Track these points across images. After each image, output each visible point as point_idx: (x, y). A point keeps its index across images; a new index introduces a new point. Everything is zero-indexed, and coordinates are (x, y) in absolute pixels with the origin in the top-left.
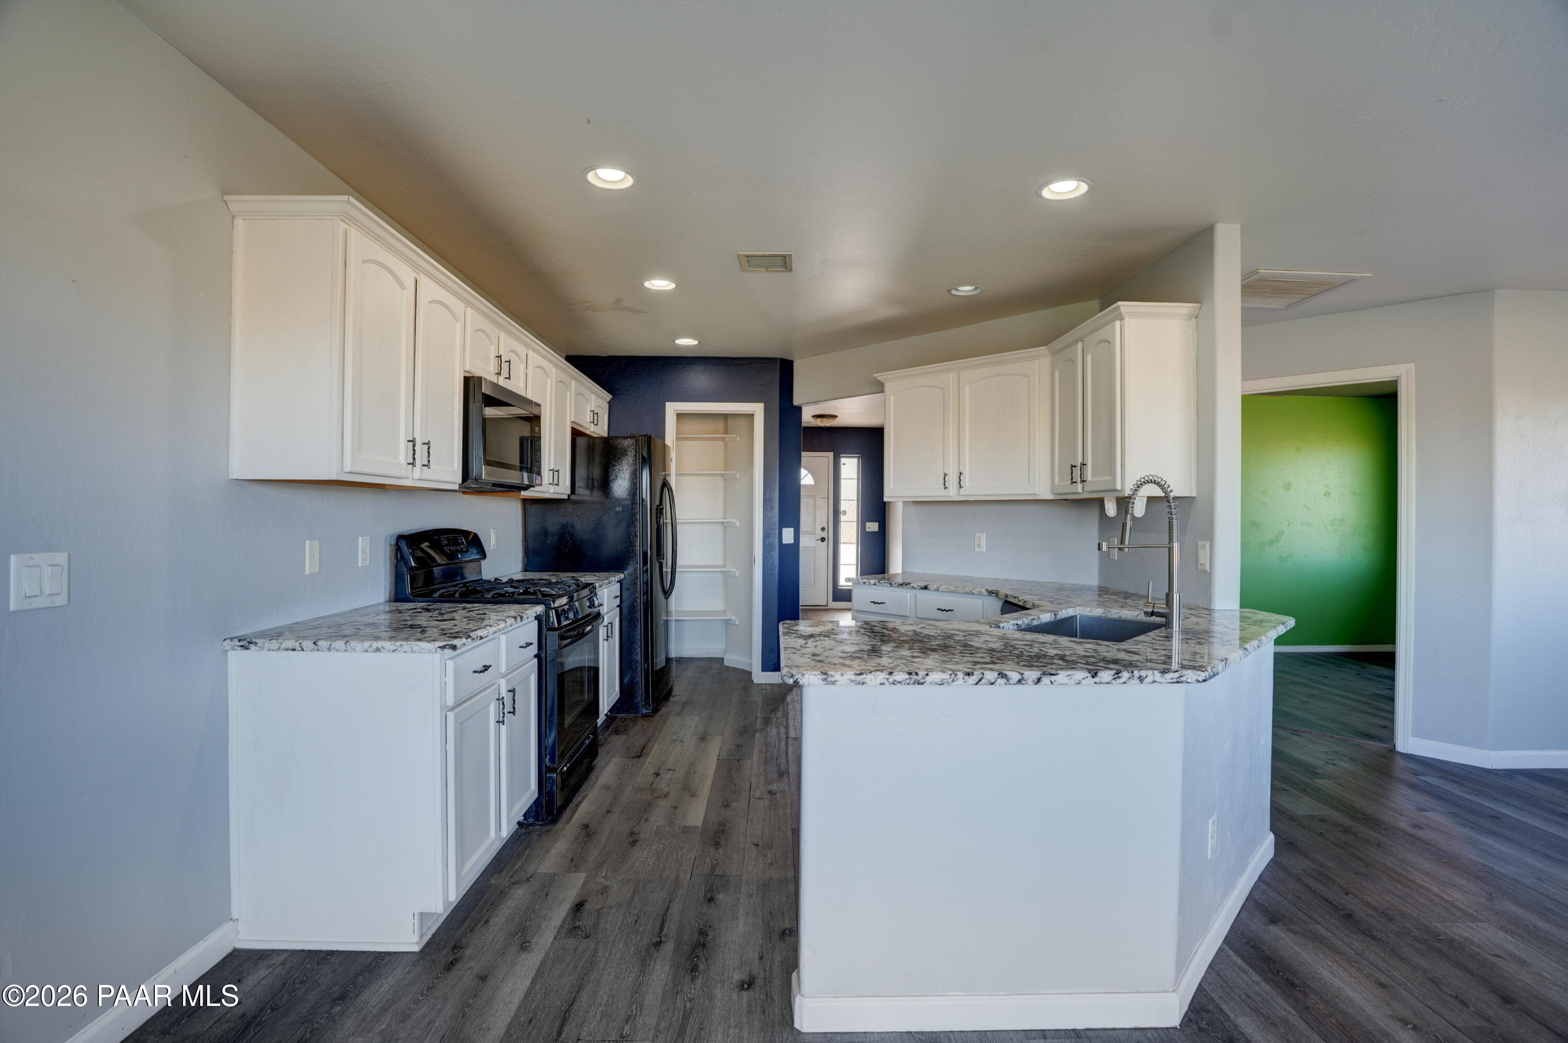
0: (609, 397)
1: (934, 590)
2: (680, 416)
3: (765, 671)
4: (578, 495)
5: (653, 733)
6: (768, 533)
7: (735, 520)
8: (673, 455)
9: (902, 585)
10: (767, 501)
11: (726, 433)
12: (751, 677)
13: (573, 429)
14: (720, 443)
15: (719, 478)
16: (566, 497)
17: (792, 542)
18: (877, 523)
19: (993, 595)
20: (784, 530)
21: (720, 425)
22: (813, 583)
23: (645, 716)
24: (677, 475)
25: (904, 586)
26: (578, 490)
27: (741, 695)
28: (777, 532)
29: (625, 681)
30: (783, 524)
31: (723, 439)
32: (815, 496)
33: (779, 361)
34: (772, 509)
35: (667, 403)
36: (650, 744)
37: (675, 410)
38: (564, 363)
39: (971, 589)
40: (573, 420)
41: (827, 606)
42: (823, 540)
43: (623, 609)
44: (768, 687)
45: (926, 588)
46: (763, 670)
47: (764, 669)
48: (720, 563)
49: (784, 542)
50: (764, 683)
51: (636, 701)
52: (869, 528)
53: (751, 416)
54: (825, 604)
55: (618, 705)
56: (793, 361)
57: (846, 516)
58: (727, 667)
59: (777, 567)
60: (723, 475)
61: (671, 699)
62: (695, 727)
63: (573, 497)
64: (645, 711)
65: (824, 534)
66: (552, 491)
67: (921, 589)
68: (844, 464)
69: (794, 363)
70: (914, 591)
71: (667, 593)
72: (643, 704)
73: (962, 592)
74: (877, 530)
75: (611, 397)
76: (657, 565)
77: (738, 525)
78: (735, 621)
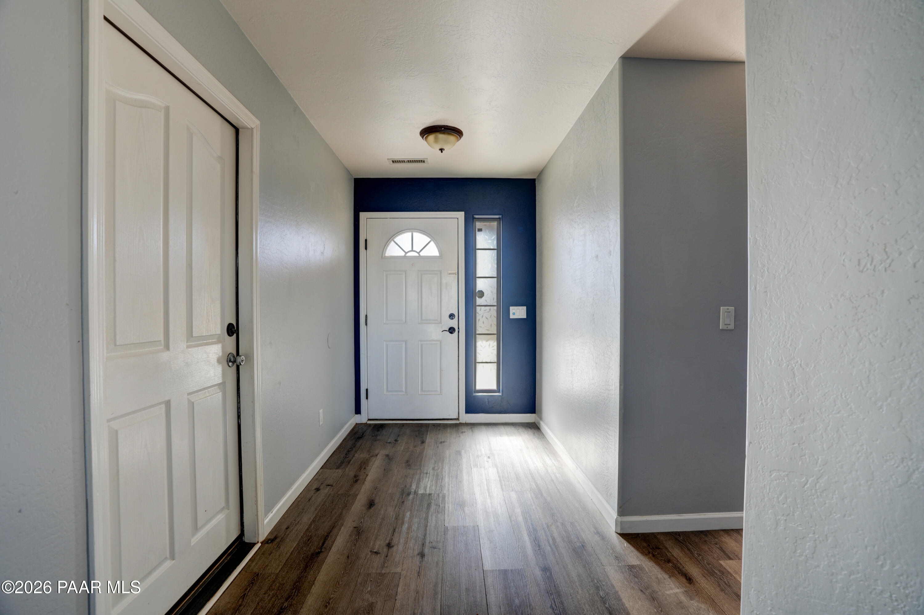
18: (525, 308)
22: (439, 389)
32: (441, 272)
41: (458, 419)
42: (451, 330)
52: (514, 314)
54: (456, 417)
57: (484, 298)
65: (453, 323)
68: (480, 230)
74: (525, 317)
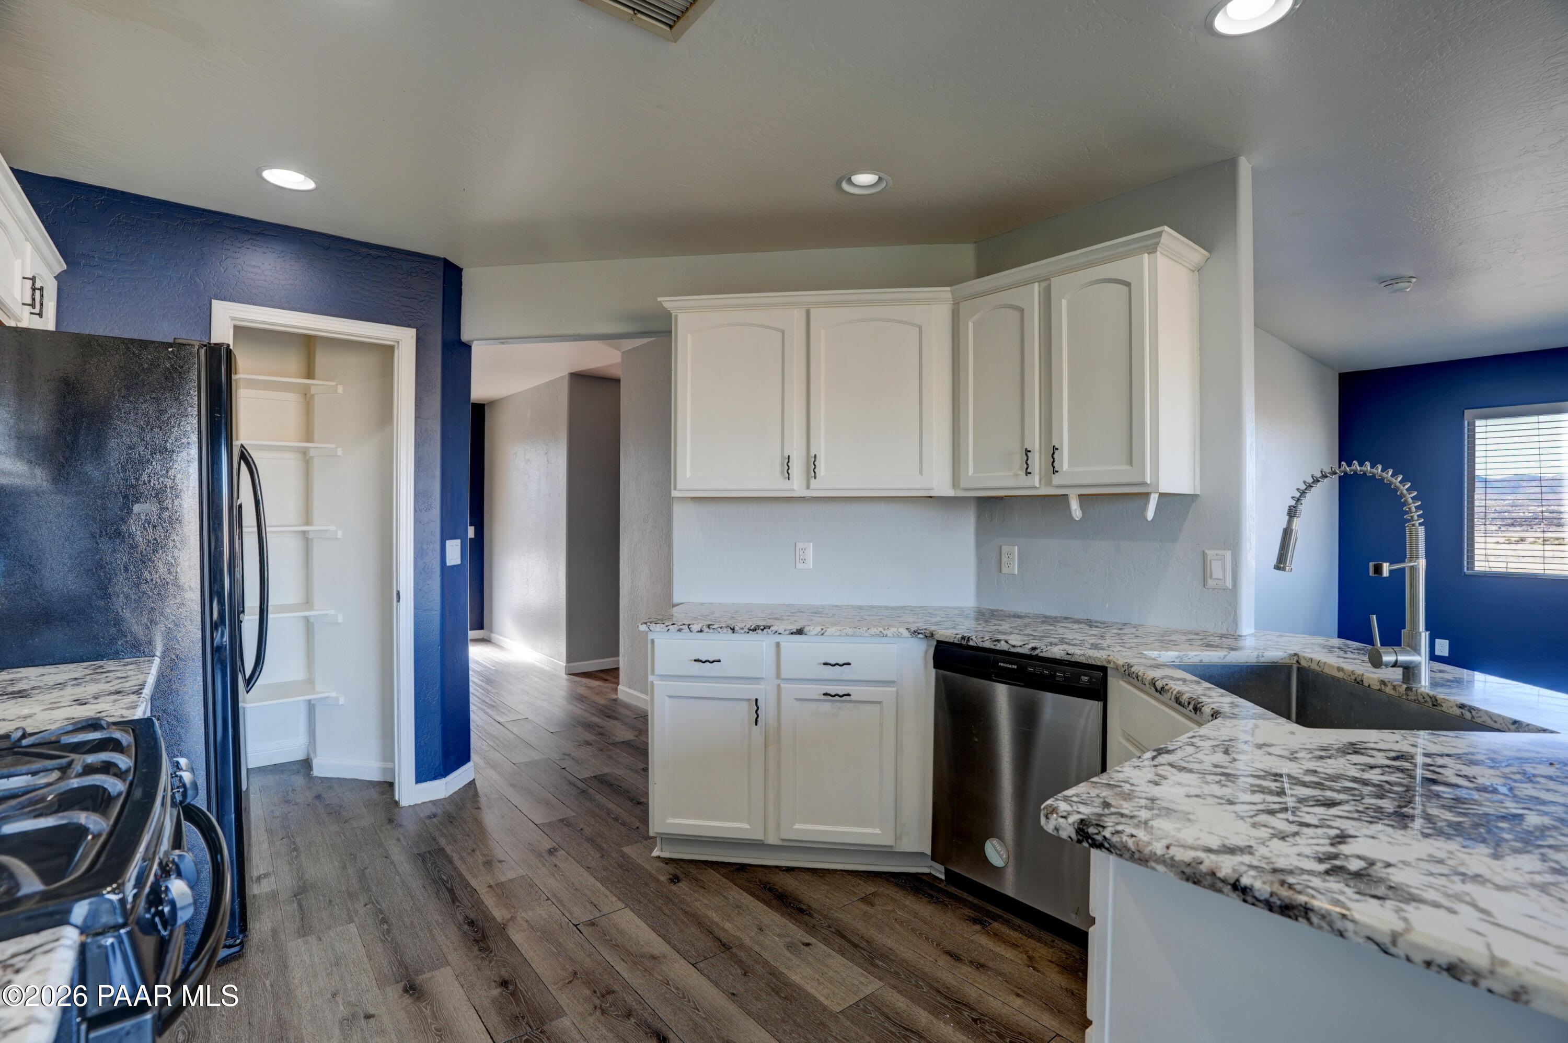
1: (817, 635)
3: (425, 781)
7: (333, 528)
9: (754, 630)
10: (420, 495)
11: (311, 376)
19: (921, 636)
25: (760, 631)
28: (438, 546)
31: (305, 387)
33: (442, 264)
34: (429, 509)
35: (214, 302)
37: (233, 319)
39: (881, 629)
44: (433, 809)
45: (800, 632)
46: (418, 781)
53: (389, 350)
56: (462, 269)
59: (438, 604)
60: (303, 450)
62: (369, 958)
67: (792, 634)
69: (464, 271)
70: (777, 638)
73: (867, 634)
75: (65, 266)
77: (340, 535)
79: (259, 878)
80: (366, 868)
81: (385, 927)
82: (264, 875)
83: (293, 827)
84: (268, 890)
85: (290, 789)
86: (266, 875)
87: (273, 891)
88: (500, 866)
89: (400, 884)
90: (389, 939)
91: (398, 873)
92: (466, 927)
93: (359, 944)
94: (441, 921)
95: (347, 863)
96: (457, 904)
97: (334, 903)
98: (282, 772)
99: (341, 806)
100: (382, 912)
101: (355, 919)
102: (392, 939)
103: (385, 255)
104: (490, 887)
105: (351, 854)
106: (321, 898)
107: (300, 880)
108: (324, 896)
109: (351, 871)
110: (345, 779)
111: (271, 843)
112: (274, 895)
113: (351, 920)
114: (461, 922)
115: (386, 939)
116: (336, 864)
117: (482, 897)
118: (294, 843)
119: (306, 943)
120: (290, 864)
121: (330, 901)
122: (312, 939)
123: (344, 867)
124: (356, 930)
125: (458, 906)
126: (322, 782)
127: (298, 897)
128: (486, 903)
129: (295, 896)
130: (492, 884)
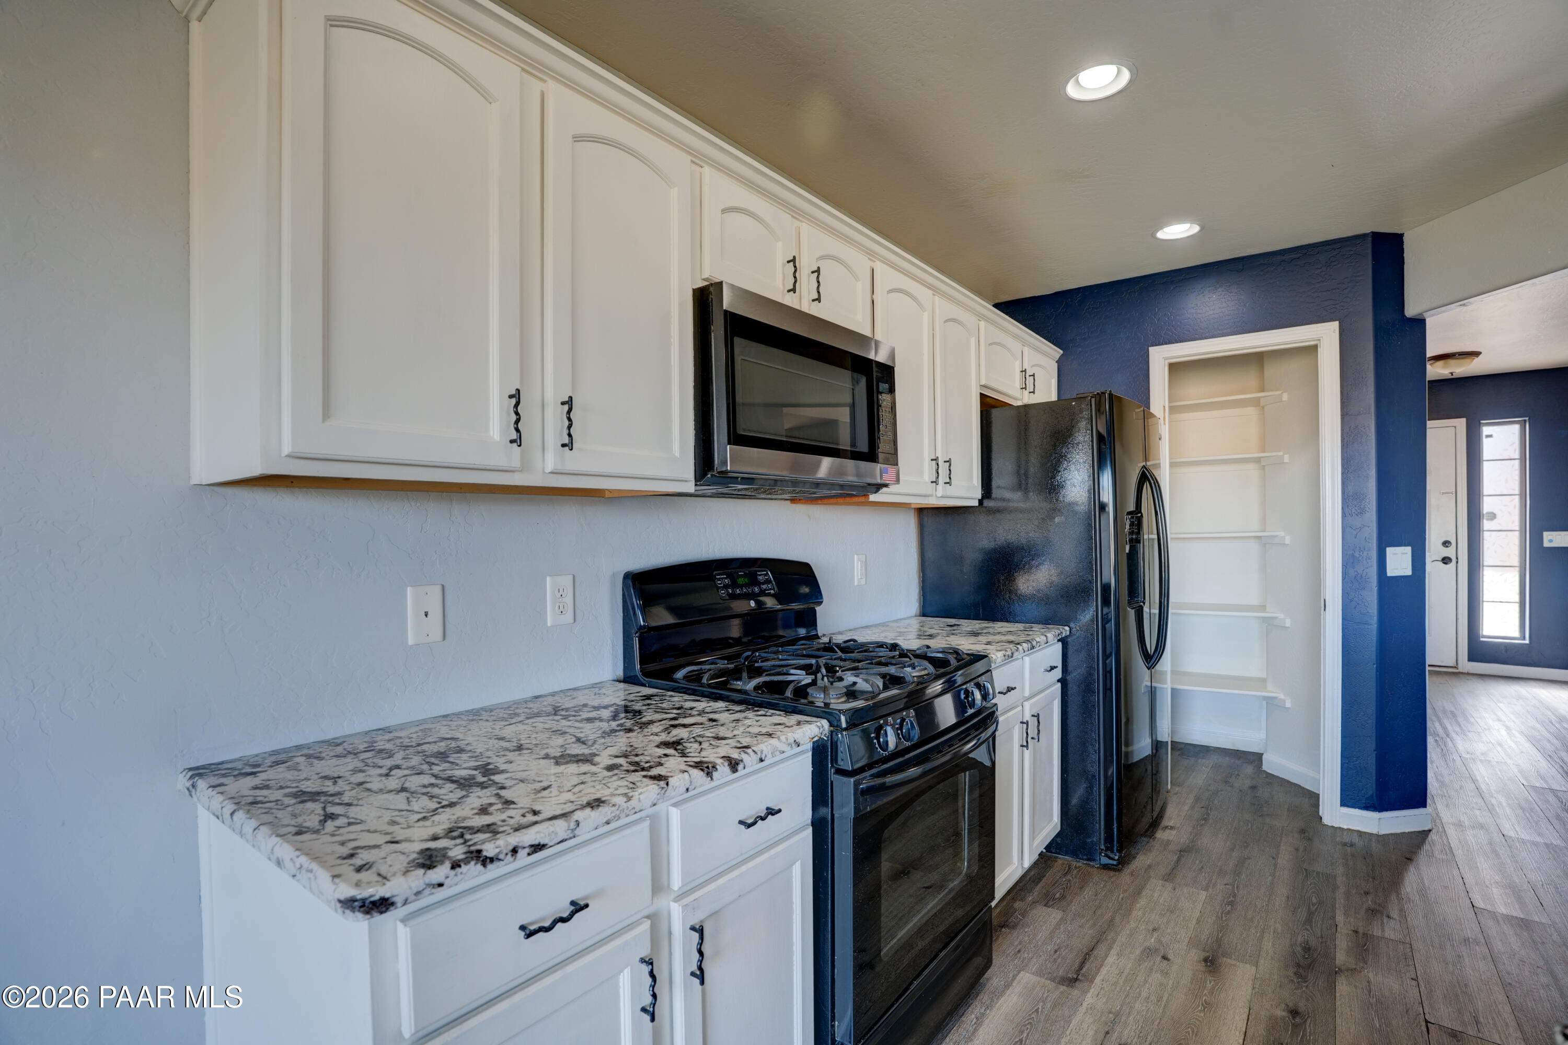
0: (1057, 352)
2: (1176, 368)
3: (1348, 806)
4: (996, 499)
5: (1111, 921)
6: (1353, 556)
8: (1164, 430)
10: (1350, 499)
11: (1262, 389)
12: (1316, 805)
13: (983, 396)
14: (1251, 411)
15: (1252, 466)
16: (975, 503)
17: (1408, 572)
20: (1390, 551)
21: (1250, 379)
23: (1106, 867)
24: (1172, 465)
26: (996, 493)
27: (1297, 850)
28: (1374, 554)
29: (1074, 801)
30: (1386, 539)
31: (1256, 402)
33: (1370, 239)
34: (1362, 512)
35: (1151, 349)
36: (1101, 950)
37: (1166, 359)
38: (991, 311)
40: (983, 383)
41: (1460, 668)
42: (1446, 561)
43: (1070, 686)
44: (1356, 839)
46: (1344, 803)
47: (1347, 800)
48: (1255, 601)
49: (1391, 572)
50: (1345, 827)
51: (1089, 840)
52: (1550, 541)
53: (1312, 350)
55: (1059, 840)
56: (1401, 235)
57: (1496, 521)
58: (1269, 775)
59: (1375, 618)
60: (1258, 460)
61: (1160, 834)
62: (1198, 921)
63: (986, 503)
64: (1105, 860)
65: (1449, 552)
66: (940, 493)
68: (1489, 436)
69: (1405, 239)
71: (1152, 658)
72: (1103, 847)
75: (1061, 352)
76: (1132, 613)
77: (1289, 541)
78: (1284, 701)
79: (1166, 827)
80: (1249, 858)
81: (1229, 908)
82: (1171, 827)
83: (1216, 802)
84: (1166, 838)
85: (1236, 773)
86: (1172, 828)
87: (1168, 840)
88: (1385, 921)
89: (1268, 884)
90: (1224, 919)
91: (1273, 875)
92: (1299, 949)
93: (1199, 908)
94: (1279, 930)
95: (1237, 847)
96: (1308, 927)
97: (1203, 870)
98: (1239, 758)
99: (1267, 802)
100: (1235, 896)
101: (1210, 890)
102: (1226, 920)
103: (1299, 255)
104: (1356, 932)
105: (1246, 842)
106: (1197, 862)
107: (1192, 842)
108: (1201, 862)
109: (1235, 854)
110: (1288, 782)
111: (1192, 807)
112: (1168, 842)
113: (1206, 889)
114: (1298, 943)
115: (1222, 917)
116: (1228, 843)
117: (1338, 935)
118: (1208, 814)
119: (1163, 886)
120: (1194, 828)
121: (1202, 867)
122: (1169, 886)
123: (1232, 850)
124: (1204, 897)
125: (1307, 929)
126: (1266, 777)
127: (1182, 853)
128: (1338, 943)
129: (1181, 851)
130: (1361, 930)
